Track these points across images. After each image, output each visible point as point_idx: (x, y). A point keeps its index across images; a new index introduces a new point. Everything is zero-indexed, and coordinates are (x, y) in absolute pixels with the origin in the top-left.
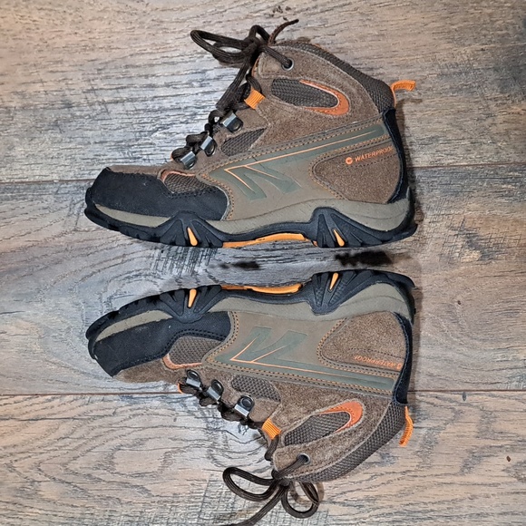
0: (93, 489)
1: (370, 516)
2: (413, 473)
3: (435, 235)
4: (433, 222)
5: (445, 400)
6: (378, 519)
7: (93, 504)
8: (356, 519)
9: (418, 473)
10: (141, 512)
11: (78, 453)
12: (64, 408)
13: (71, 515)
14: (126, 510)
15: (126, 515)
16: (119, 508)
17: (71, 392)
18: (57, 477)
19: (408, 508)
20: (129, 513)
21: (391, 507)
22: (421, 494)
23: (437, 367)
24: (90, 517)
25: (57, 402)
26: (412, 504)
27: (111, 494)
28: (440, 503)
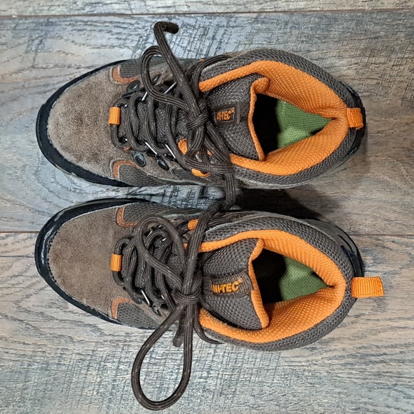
0: (46, 327)
1: (323, 358)
2: (367, 317)
3: (398, 79)
4: (397, 65)
5: (401, 244)
6: (330, 362)
7: (45, 342)
8: (308, 361)
9: (373, 317)
10: (93, 351)
11: (32, 291)
12: (18, 246)
13: (23, 353)
14: (78, 348)
15: (80, 354)
16: (71, 346)
17: (26, 230)
18: (9, 315)
19: (361, 351)
20: (80, 352)
21: (344, 349)
22: (374, 337)
23: (394, 211)
24: (41, 354)
25: (10, 240)
26: (365, 348)
27: (63, 332)
28: (392, 346)
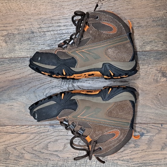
0: (41, 156)
1: (131, 164)
2: (145, 150)
3: (152, 73)
4: (151, 68)
5: (155, 126)
6: (134, 165)
7: (41, 161)
8: (127, 165)
9: (147, 150)
10: (57, 163)
11: (37, 144)
12: (32, 130)
13: (34, 164)
14: (52, 162)
15: (52, 164)
16: (50, 162)
17: (34, 124)
18: (30, 152)
19: (144, 162)
20: (53, 163)
21: (138, 161)
22: (148, 157)
23: (153, 116)
24: (40, 164)
25: (30, 127)
26: (145, 160)
27: (47, 157)
28: (154, 160)
